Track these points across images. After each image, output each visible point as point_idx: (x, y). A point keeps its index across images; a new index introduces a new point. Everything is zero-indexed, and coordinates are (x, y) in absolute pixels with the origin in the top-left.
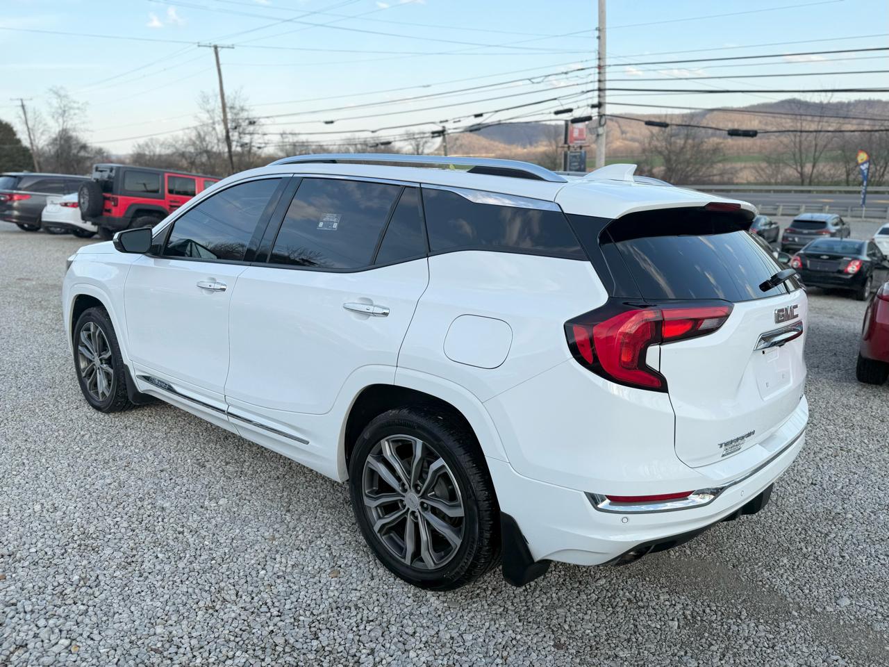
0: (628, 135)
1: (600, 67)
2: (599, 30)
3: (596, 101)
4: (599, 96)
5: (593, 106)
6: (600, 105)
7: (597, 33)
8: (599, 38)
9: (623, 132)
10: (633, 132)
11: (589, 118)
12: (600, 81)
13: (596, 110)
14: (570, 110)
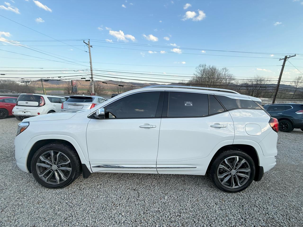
0: (82, 84)
1: (91, 70)
2: (90, 62)
3: (91, 77)
4: (92, 76)
5: (90, 78)
6: (92, 78)
7: (90, 63)
8: (90, 64)
9: (80, 84)
10: (83, 84)
11: (90, 80)
12: (91, 73)
13: (91, 79)
14: (85, 78)
